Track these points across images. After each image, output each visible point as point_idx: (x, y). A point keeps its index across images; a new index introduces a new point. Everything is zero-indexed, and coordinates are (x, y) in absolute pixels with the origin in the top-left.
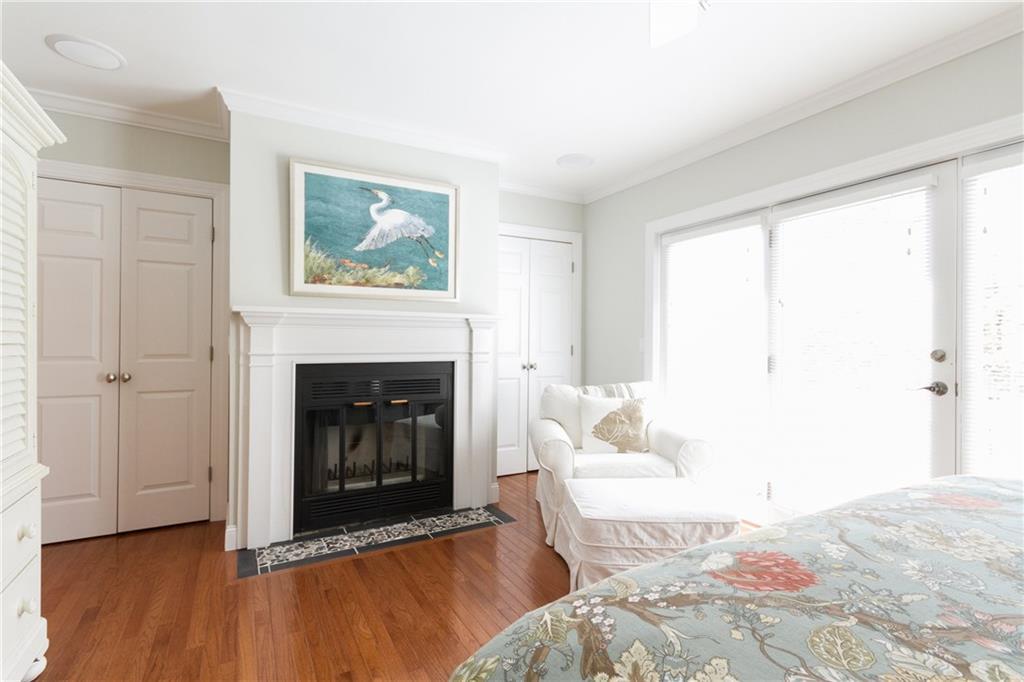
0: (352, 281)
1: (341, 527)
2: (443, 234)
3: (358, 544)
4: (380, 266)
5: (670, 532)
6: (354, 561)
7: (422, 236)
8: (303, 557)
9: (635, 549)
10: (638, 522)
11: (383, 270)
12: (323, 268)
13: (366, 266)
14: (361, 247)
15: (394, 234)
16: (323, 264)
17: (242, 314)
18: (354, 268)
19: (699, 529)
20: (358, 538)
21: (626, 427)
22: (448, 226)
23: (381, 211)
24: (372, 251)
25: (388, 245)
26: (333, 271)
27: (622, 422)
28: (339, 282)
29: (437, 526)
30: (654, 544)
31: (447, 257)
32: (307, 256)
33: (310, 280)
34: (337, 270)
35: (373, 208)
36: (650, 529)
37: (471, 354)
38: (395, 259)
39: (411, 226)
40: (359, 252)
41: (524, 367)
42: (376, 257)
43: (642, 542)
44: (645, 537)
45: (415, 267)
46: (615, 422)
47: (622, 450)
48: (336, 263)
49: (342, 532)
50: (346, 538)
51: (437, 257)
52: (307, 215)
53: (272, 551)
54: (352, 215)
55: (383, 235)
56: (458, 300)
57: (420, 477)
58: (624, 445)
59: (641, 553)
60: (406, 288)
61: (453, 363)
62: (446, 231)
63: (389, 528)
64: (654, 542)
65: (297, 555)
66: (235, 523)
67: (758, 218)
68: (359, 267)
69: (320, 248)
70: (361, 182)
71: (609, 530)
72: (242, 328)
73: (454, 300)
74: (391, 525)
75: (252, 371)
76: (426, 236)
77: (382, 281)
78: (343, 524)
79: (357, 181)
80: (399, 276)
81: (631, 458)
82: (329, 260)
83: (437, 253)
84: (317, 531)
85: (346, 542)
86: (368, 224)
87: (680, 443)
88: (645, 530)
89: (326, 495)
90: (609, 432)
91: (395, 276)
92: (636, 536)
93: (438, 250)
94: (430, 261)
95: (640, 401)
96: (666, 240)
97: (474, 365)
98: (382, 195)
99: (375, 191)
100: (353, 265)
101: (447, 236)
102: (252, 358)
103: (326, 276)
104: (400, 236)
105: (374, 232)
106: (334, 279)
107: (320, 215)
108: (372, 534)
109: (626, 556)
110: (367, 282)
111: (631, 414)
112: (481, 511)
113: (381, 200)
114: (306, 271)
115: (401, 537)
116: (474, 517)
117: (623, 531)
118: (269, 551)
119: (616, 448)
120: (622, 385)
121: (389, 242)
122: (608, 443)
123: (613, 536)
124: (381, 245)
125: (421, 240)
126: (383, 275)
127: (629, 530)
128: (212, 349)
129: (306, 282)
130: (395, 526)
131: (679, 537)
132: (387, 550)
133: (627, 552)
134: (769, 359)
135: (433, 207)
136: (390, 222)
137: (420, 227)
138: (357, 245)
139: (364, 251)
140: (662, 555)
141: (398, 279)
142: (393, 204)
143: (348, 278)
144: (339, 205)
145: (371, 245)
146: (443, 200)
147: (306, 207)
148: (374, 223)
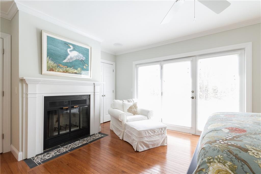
0: (62, 71)
1: (59, 146)
2: (87, 60)
3: (67, 149)
4: (70, 67)
5: (155, 131)
6: (69, 154)
7: (82, 60)
8: (51, 157)
9: (149, 136)
10: (149, 130)
11: (71, 68)
12: (53, 67)
13: (66, 67)
14: (65, 61)
15: (74, 58)
16: (53, 65)
17: (26, 80)
18: (63, 67)
19: (160, 129)
20: (66, 147)
21: (134, 109)
22: (89, 57)
23: (71, 51)
24: (68, 62)
25: (73, 61)
26: (56, 68)
27: (133, 108)
28: (58, 71)
29: (88, 140)
30: (152, 134)
31: (88, 66)
32: (48, 62)
33: (49, 70)
34: (57, 67)
35: (69, 50)
36: (152, 131)
37: (94, 93)
38: (74, 65)
39: (79, 56)
40: (64, 63)
41: (103, 96)
42: (69, 64)
43: (150, 134)
44: (151, 133)
45: (80, 68)
46: (132, 108)
47: (134, 115)
48: (57, 65)
49: (59, 147)
50: (62, 148)
51: (86, 66)
52: (48, 50)
53: (38, 157)
54: (62, 51)
55: (71, 58)
56: (91, 78)
57: (81, 127)
58: (135, 113)
59: (150, 137)
60: (78, 74)
61: (90, 95)
62: (88, 59)
63: (75, 143)
64: (153, 134)
65: (48, 157)
66: (22, 151)
67: (159, 63)
68: (64, 67)
69: (52, 60)
70: (65, 42)
71: (144, 133)
72: (24, 85)
73: (90, 78)
74: (74, 142)
75: (29, 99)
76: (83, 60)
77: (71, 72)
78: (59, 145)
79: (64, 41)
80: (76, 70)
81: (136, 116)
82: (55, 64)
83: (86, 65)
84: (51, 148)
85: (63, 149)
86: (67, 55)
87: (148, 112)
88: (151, 131)
89: (54, 136)
90: (131, 111)
91: (75, 70)
92: (149, 133)
93: (86, 64)
94: (84, 67)
95: (136, 103)
96: (137, 66)
97: (95, 96)
98: (71, 46)
99: (69, 45)
100: (62, 66)
101: (89, 60)
102: (29, 95)
103: (54, 69)
104: (76, 59)
105: (69, 57)
106: (57, 70)
107: (52, 50)
108: (70, 146)
109: (147, 138)
110: (67, 72)
111: (135, 106)
112: (98, 134)
113: (71, 48)
114: (47, 67)
115: (80, 145)
116: (97, 136)
117: (147, 132)
118: (36, 158)
119: (133, 114)
120: (131, 99)
121: (73, 60)
122: (131, 113)
123: (145, 134)
124: (71, 61)
125: (82, 61)
126: (71, 70)
127: (148, 132)
128: (3, 92)
129: (47, 70)
130: (76, 142)
131: (157, 132)
132: (78, 149)
133: (148, 137)
134: (162, 93)
135: (85, 52)
136: (73, 55)
137: (81, 57)
138: (63, 60)
139: (66, 62)
140: (154, 136)
141: (75, 71)
142: (74, 49)
143: (61, 70)
144: (58, 48)
145: (68, 61)
146: (87, 50)
147: (47, 47)
148: (69, 54)
